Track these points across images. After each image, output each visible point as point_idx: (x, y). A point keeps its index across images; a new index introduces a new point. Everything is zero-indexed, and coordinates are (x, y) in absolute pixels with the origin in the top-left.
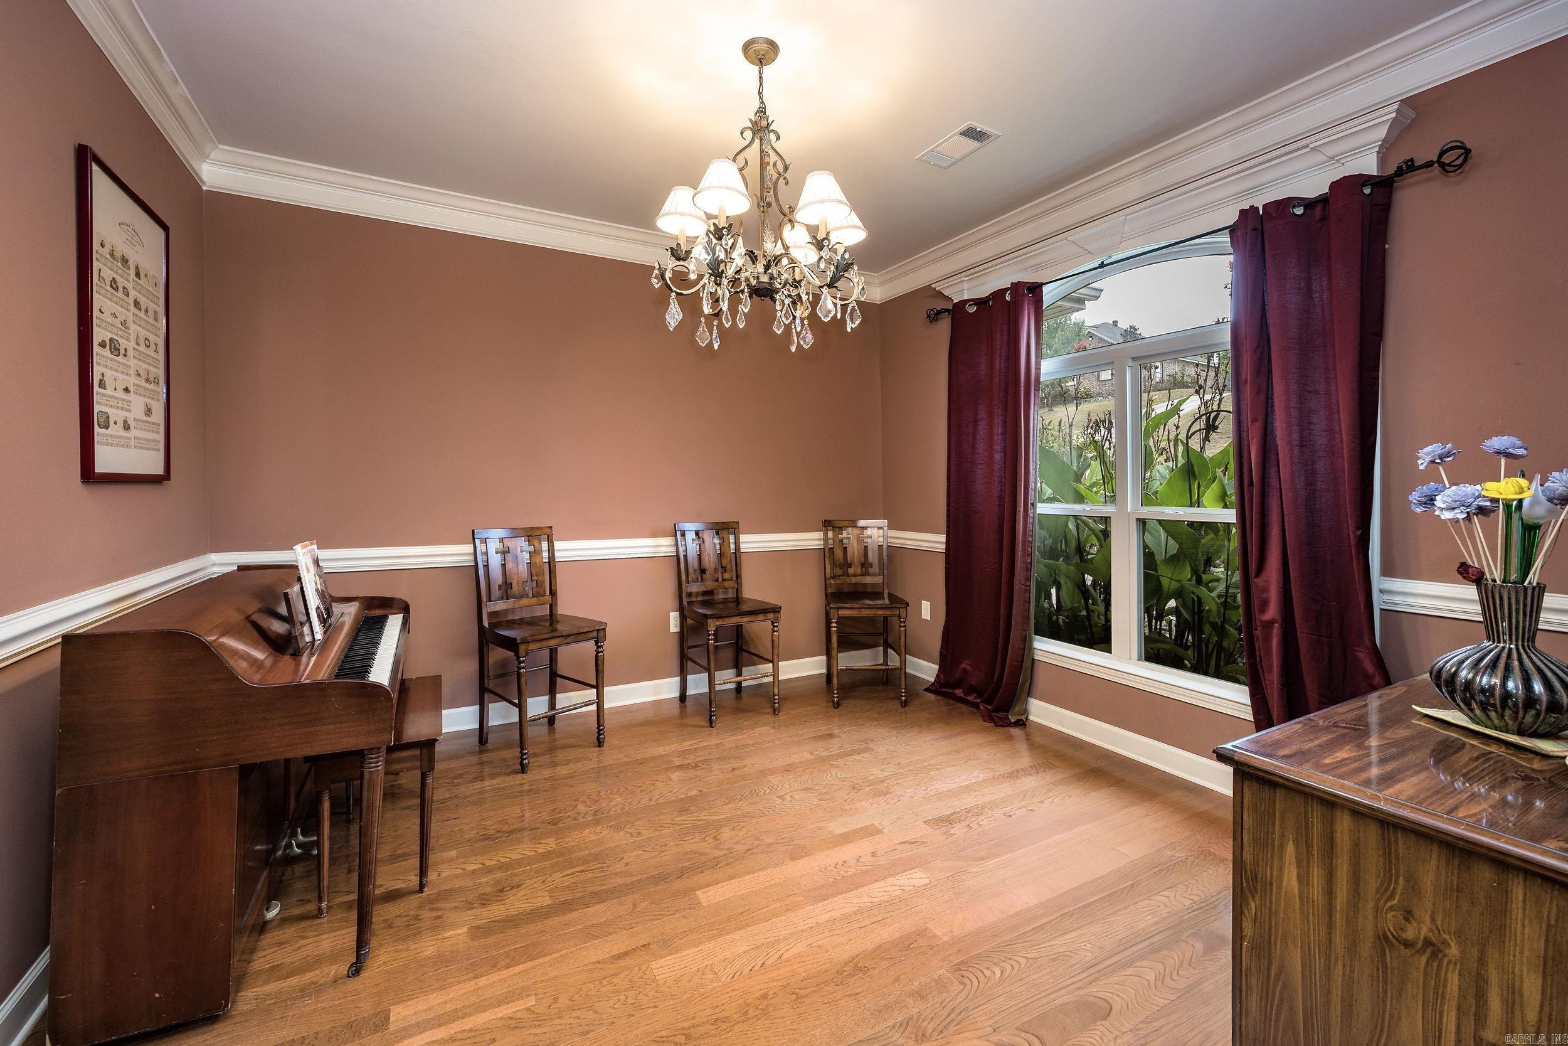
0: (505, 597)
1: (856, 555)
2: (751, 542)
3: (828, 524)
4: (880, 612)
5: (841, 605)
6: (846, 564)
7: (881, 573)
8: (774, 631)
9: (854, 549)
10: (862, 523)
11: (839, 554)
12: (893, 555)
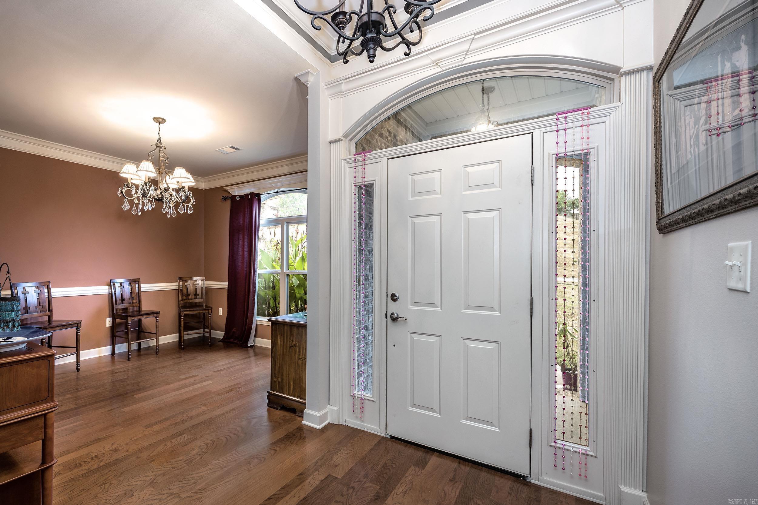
0: (27, 313)
1: (192, 291)
2: (145, 287)
3: (180, 279)
4: (201, 312)
5: (185, 310)
6: (188, 295)
7: (202, 298)
8: (157, 321)
9: (191, 288)
10: (194, 278)
11: (185, 291)
12: (208, 291)
